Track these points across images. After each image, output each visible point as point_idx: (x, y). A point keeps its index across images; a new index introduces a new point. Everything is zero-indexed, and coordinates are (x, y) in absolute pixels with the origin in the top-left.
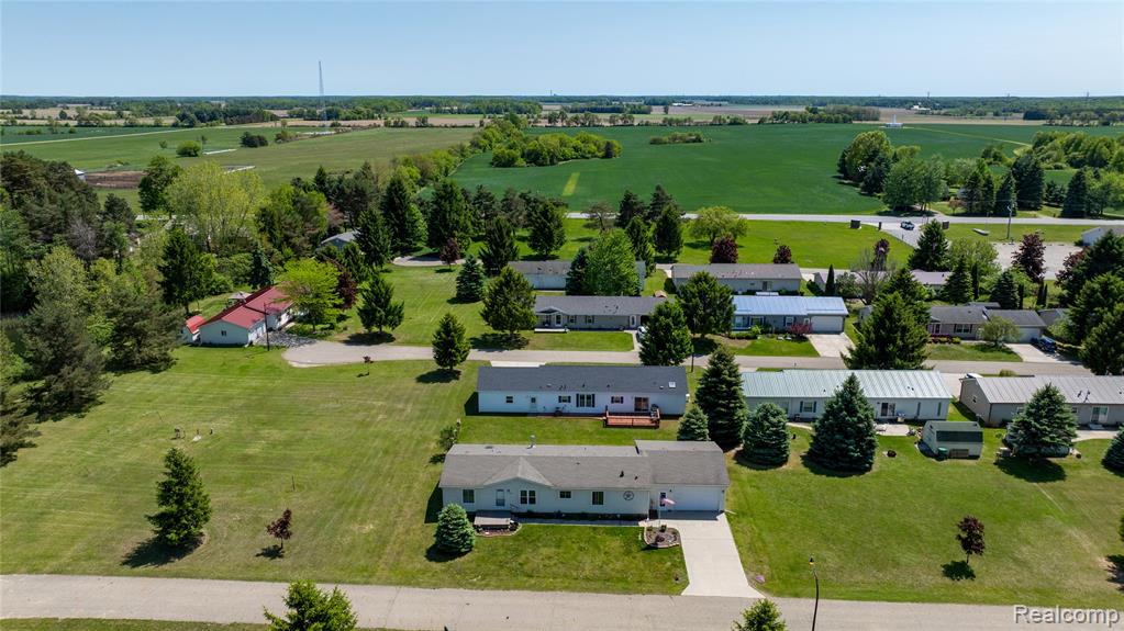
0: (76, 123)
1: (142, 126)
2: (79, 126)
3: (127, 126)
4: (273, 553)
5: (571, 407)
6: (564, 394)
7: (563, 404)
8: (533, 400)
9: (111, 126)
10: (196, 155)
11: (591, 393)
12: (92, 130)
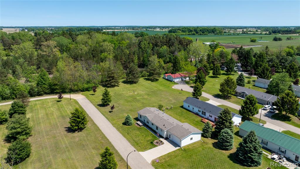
0: (242, 32)
1: (257, 34)
2: (242, 33)
3: (253, 34)
4: (110, 112)
5: (200, 114)
6: (200, 110)
7: (199, 112)
8: (193, 108)
9: (249, 34)
10: (255, 42)
11: (205, 112)
12: (245, 34)
